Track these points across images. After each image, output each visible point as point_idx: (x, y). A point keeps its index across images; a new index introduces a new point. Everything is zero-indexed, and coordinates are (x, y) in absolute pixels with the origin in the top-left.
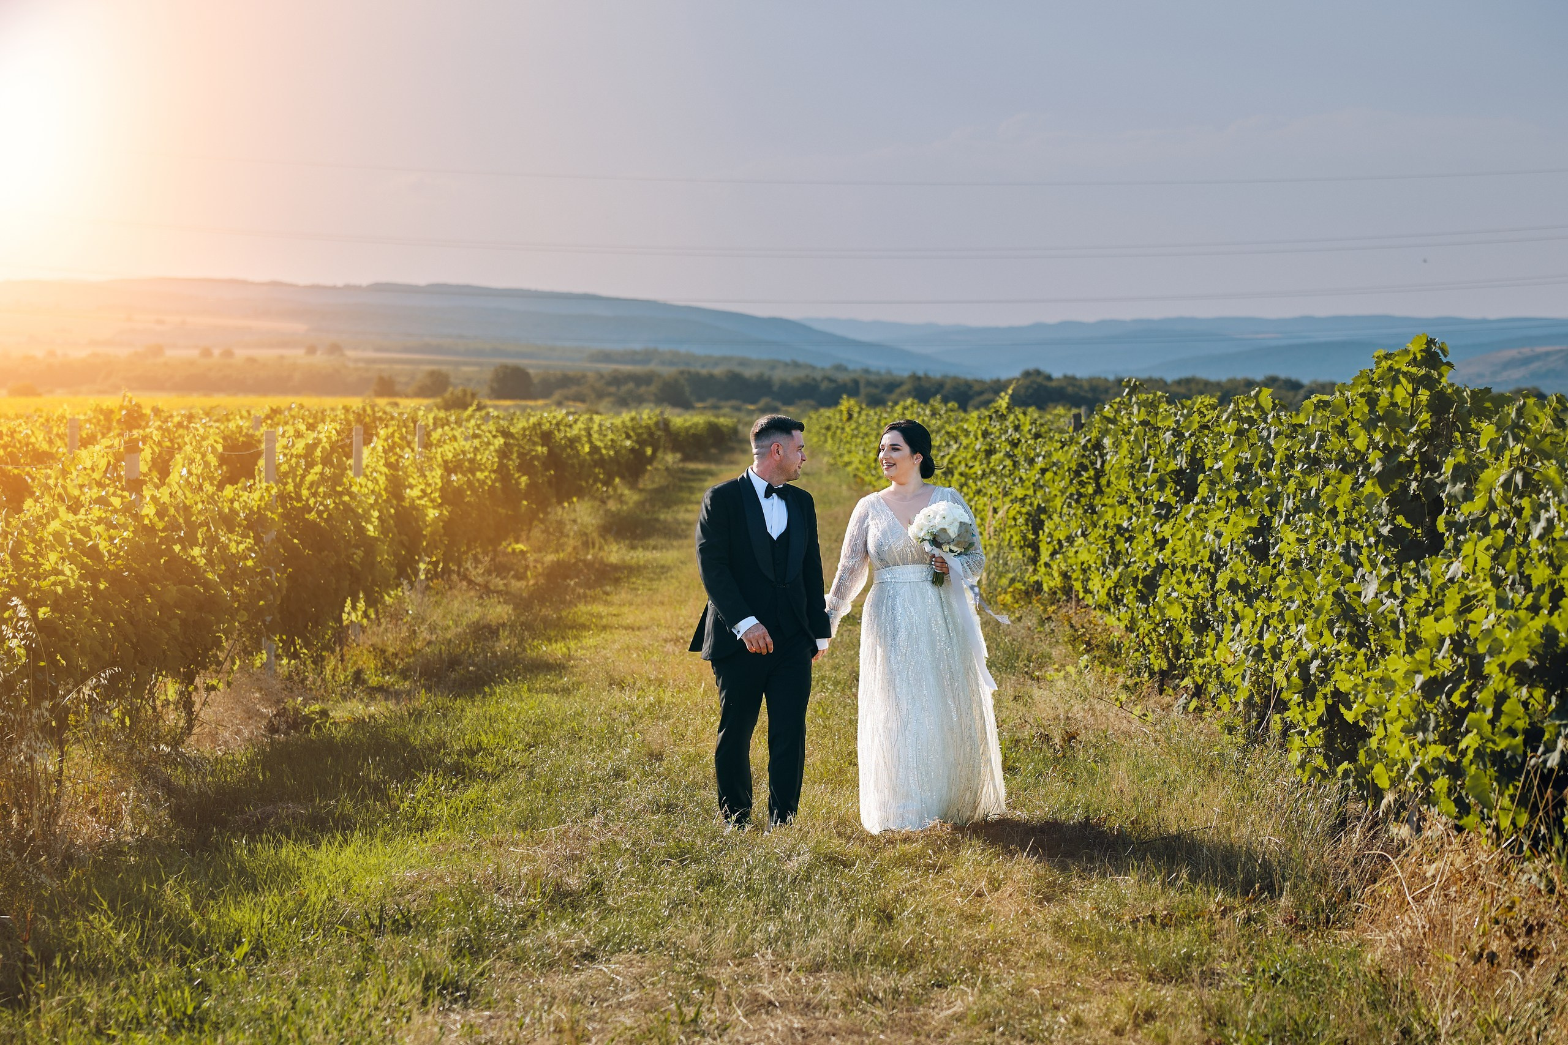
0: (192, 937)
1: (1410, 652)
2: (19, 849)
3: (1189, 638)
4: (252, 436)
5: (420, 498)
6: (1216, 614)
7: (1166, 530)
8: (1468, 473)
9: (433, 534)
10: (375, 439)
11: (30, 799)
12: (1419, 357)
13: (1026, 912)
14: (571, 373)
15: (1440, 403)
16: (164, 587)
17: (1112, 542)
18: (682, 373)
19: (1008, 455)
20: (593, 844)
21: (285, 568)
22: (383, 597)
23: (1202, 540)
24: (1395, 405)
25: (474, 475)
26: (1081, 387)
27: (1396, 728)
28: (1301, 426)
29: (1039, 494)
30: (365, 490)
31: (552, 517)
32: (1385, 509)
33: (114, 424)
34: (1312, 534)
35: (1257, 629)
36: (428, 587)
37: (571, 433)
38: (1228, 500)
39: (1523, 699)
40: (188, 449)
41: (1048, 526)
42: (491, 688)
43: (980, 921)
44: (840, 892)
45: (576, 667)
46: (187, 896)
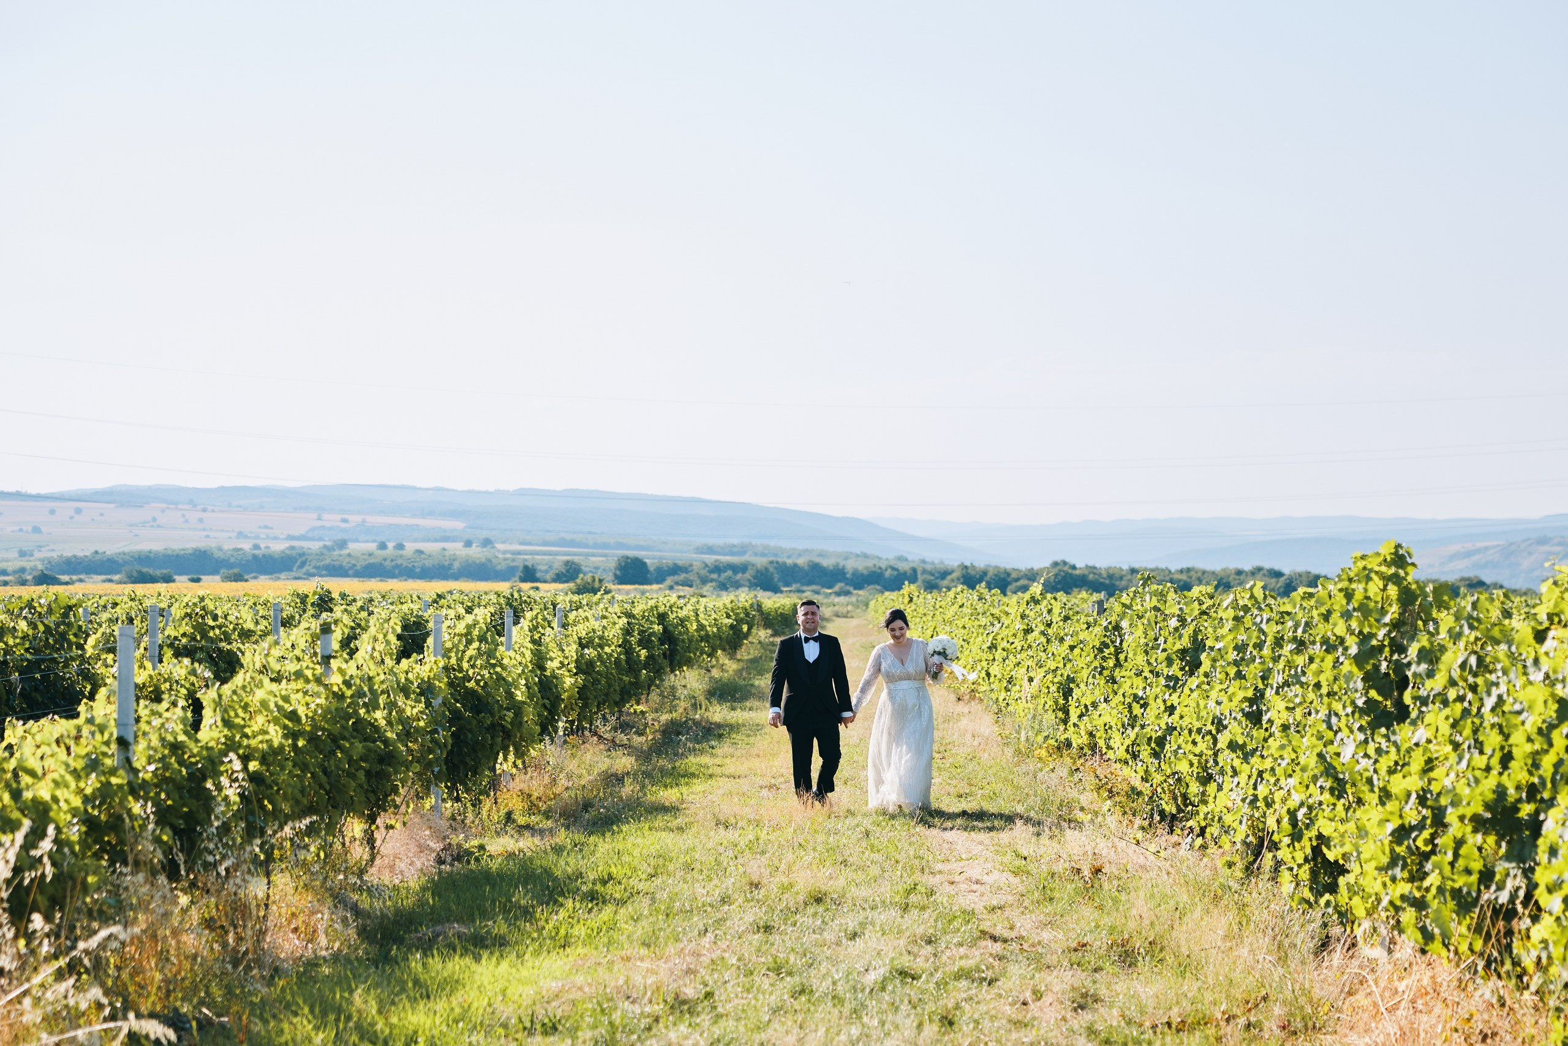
0: (377, 1037)
1: (1382, 803)
2: (236, 963)
3: (1194, 788)
4: (421, 617)
5: (559, 669)
6: (1218, 768)
7: (1174, 699)
8: (1431, 656)
9: (569, 698)
10: (522, 620)
11: (244, 921)
12: (1389, 559)
13: (1064, 1019)
14: (680, 563)
15: (1407, 597)
16: (352, 744)
17: (1130, 707)
18: (771, 562)
19: (1043, 633)
20: (705, 960)
21: (450, 727)
22: (528, 751)
23: (1206, 707)
24: (1368, 598)
25: (602, 648)
26: (1100, 575)
27: (1370, 867)
28: (1288, 613)
29: (1069, 666)
30: (514, 662)
31: (666, 684)
32: (1360, 685)
33: (309, 607)
34: (1301, 703)
35: (1252, 781)
36: (565, 742)
37: (682, 614)
38: (1227, 674)
39: (1478, 844)
40: (372, 630)
41: (1076, 693)
42: (618, 826)
43: (1026, 1026)
44: (910, 1002)
45: (688, 809)
46: (374, 1003)
